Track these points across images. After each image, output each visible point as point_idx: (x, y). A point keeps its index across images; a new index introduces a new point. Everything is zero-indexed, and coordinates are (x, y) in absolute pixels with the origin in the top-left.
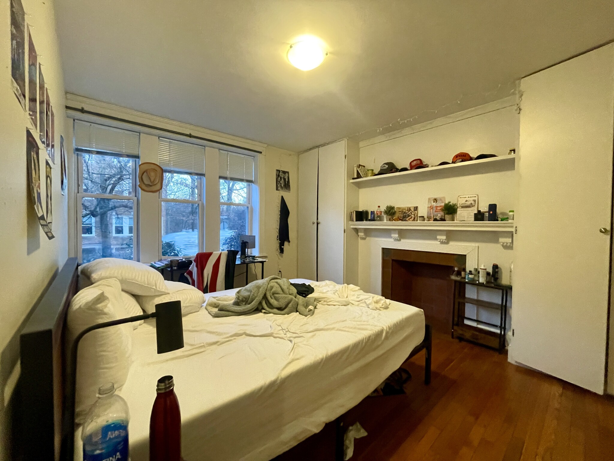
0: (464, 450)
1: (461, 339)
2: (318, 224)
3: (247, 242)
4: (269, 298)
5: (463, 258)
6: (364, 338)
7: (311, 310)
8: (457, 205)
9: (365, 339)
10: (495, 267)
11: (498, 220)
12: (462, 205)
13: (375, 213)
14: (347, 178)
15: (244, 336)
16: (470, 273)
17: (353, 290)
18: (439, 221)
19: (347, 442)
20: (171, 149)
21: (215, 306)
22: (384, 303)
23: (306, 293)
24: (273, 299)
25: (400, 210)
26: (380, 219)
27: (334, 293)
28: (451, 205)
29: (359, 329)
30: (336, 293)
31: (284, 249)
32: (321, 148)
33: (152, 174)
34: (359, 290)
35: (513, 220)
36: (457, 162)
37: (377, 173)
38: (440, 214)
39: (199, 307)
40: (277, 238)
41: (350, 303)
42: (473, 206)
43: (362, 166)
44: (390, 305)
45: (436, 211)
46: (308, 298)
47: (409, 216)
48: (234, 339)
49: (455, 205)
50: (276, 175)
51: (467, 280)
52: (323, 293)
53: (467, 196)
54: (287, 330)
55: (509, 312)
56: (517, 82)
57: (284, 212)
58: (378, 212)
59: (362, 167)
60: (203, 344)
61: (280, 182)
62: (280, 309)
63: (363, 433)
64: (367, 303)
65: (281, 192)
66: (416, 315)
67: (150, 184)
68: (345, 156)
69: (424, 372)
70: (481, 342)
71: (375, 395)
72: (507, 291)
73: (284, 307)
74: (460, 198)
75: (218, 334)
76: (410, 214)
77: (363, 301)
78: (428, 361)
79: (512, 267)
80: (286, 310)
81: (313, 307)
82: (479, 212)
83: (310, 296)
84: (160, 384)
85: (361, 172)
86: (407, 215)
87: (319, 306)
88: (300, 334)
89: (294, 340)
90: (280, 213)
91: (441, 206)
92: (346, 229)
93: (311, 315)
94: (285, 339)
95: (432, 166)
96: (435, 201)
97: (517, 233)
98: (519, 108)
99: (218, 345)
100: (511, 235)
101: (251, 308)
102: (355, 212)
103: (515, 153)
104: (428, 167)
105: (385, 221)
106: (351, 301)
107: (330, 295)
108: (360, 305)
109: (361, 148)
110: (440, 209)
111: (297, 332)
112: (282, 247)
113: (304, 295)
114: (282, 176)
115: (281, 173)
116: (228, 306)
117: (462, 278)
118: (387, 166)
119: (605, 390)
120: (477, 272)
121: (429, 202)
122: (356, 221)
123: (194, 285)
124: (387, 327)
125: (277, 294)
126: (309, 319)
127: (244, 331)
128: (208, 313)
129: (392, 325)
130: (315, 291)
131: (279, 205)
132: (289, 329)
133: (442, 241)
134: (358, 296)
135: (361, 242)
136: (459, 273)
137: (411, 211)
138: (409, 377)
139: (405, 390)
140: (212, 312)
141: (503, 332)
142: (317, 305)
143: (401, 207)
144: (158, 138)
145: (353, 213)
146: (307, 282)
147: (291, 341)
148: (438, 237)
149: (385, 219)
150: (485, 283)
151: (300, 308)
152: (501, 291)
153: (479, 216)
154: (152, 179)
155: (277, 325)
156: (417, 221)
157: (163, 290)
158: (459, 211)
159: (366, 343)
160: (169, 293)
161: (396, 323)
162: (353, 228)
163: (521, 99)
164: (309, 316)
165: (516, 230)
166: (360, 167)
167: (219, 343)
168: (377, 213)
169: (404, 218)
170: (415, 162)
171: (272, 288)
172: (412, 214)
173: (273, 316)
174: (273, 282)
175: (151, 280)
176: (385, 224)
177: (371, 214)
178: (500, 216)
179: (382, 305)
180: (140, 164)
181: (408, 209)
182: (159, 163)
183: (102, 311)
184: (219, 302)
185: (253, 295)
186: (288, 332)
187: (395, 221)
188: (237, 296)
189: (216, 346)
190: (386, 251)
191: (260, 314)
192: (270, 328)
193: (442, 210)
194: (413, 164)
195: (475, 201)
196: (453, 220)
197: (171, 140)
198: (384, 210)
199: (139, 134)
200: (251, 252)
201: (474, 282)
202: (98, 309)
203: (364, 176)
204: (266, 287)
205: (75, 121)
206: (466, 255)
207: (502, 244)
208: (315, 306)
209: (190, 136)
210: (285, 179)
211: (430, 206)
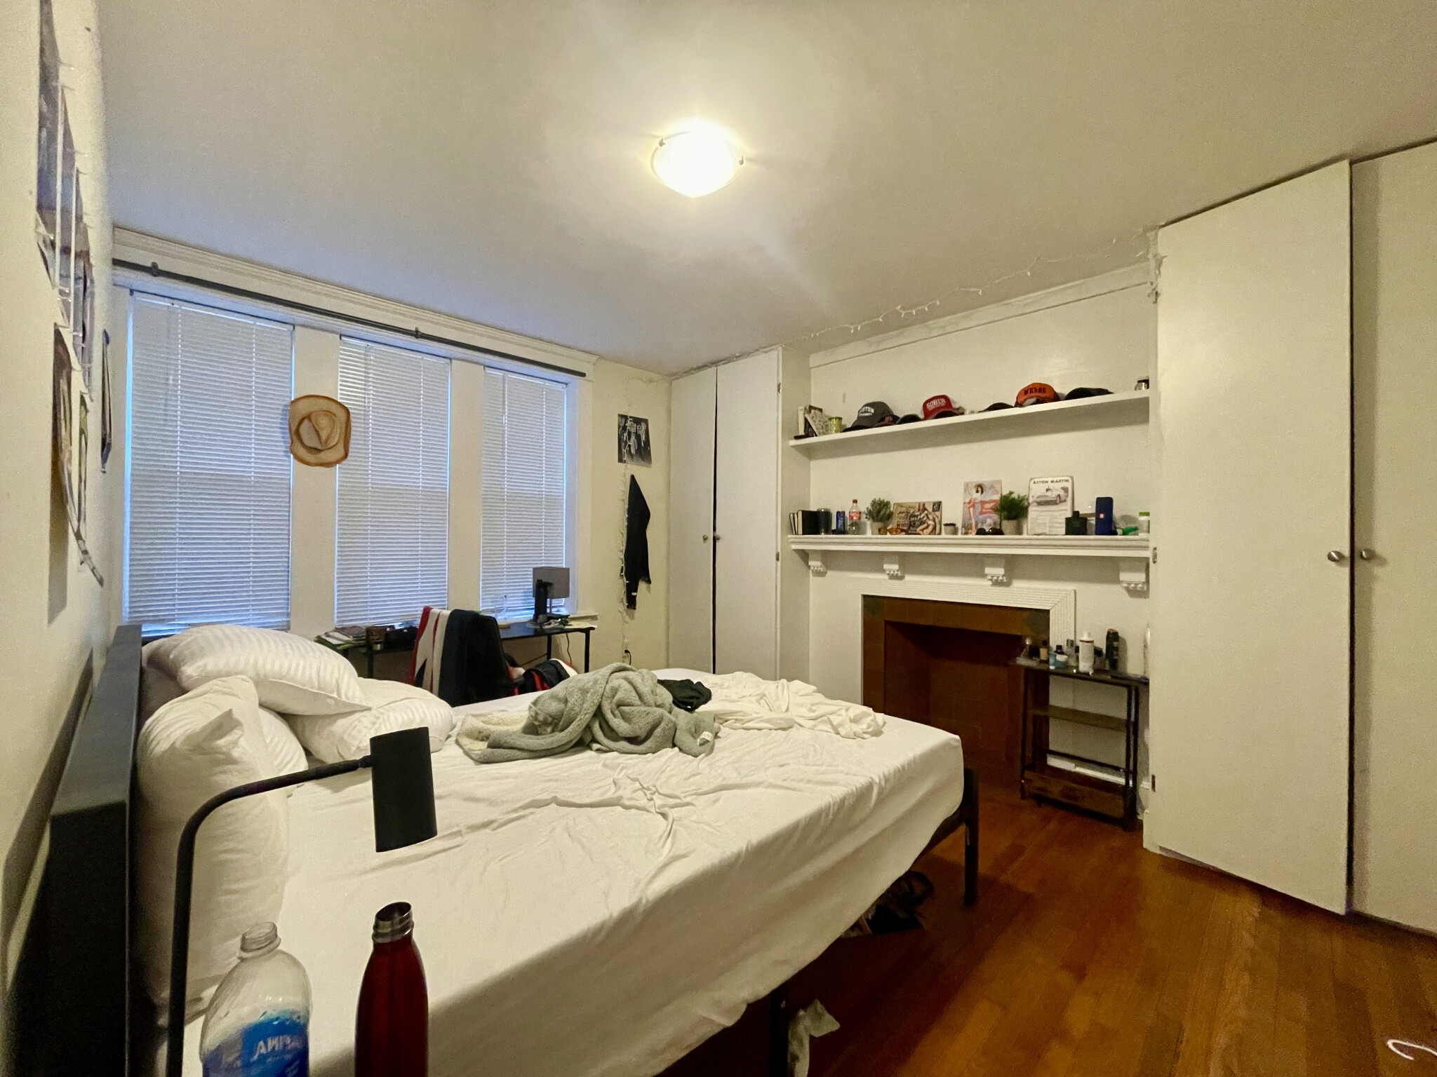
0: (1055, 1051)
1: (1041, 799)
2: (715, 539)
3: (551, 584)
4: (609, 716)
5: (1040, 618)
6: (830, 803)
7: (708, 741)
8: (1027, 500)
9: (834, 805)
10: (1113, 637)
11: (1115, 533)
12: (1039, 500)
13: (847, 515)
14: (782, 435)
15: (553, 806)
16: (1059, 651)
17: (800, 694)
18: (988, 533)
19: (794, 1047)
20: (370, 365)
21: (481, 736)
22: (872, 723)
23: (695, 701)
24: (618, 718)
25: (903, 509)
26: (858, 528)
27: (757, 701)
28: (1013, 499)
29: (819, 783)
30: (762, 701)
31: (637, 599)
32: (722, 366)
33: (324, 422)
34: (814, 692)
35: (1149, 532)
36: (1025, 403)
37: (849, 426)
38: (990, 517)
39: (440, 740)
40: (622, 572)
41: (796, 723)
42: (1063, 502)
43: (815, 408)
44: (886, 725)
45: (981, 513)
46: (697, 713)
47: (922, 522)
48: (532, 813)
49: (1023, 499)
50: (617, 426)
51: (1052, 668)
52: (732, 701)
53: (1050, 480)
54: (654, 789)
55: (1143, 738)
56: (1151, 234)
57: (638, 512)
58: (853, 515)
59: (817, 411)
60: (456, 829)
61: (629, 443)
62: (633, 740)
63: (830, 1025)
64: (835, 723)
65: (629, 466)
66: (946, 746)
67: (320, 447)
68: (779, 385)
69: (962, 879)
70: (1087, 804)
71: (853, 934)
72: (1137, 689)
73: (643, 736)
74: (1035, 483)
75: (491, 802)
76: (924, 517)
77: (825, 718)
78: (972, 852)
79: (1149, 636)
80: (648, 744)
81: (710, 734)
82: (1076, 514)
83: (702, 708)
84: (381, 922)
85: (815, 421)
86: (919, 521)
87: (724, 731)
88: (685, 797)
89: (673, 813)
90: (628, 514)
91: (993, 501)
92: (782, 550)
93: (707, 753)
94: (650, 809)
95: (972, 412)
96: (980, 489)
97: (1157, 563)
98: (1154, 292)
99: (494, 829)
100: (1144, 565)
101: (566, 741)
102: (800, 514)
103: (1148, 388)
104: (963, 414)
105: (869, 534)
106: (798, 720)
107: (749, 707)
108: (818, 728)
109: (812, 368)
110: (991, 508)
111: (677, 793)
112: (634, 594)
113: (689, 707)
114: (633, 430)
115: (629, 423)
116: (511, 735)
117: (1042, 662)
118: (873, 411)
119: (1349, 902)
120: (1074, 648)
121: (965, 491)
122: (803, 534)
123: (431, 691)
124: (882, 776)
125: (628, 705)
126: (702, 763)
127: (553, 795)
128: (463, 755)
129: (892, 771)
130: (713, 697)
131: (626, 497)
132: (657, 787)
133: (997, 581)
134: (814, 708)
135: (813, 580)
136: (1034, 652)
137: (926, 512)
138: (929, 891)
139: (921, 920)
140: (472, 750)
141: (1131, 783)
142: (719, 729)
143: (905, 503)
144: (339, 336)
145: (796, 515)
146: (696, 677)
147: (664, 815)
148: (987, 571)
149: (869, 530)
150: (1090, 673)
151: (682, 737)
152: (1126, 690)
153: (1076, 525)
154: (324, 435)
155: (629, 778)
156: (940, 534)
157: (357, 702)
158: (1033, 512)
159: (836, 814)
160: (369, 709)
161: (900, 767)
162: (797, 551)
163: (1159, 272)
164: (703, 755)
165: (1155, 556)
166: (812, 411)
167: (495, 825)
168: (850, 516)
169: (911, 528)
170: (935, 403)
171: (616, 693)
172: (928, 518)
173: (616, 758)
174: (617, 679)
175: (328, 678)
176: (869, 540)
177: (837, 518)
178: (1121, 525)
179: (868, 727)
180: (293, 400)
181: (919, 507)
182: (339, 396)
183: (228, 754)
184: (491, 727)
185: (572, 709)
186: (657, 794)
187: (891, 533)
188: (533, 713)
189: (488, 831)
190: (872, 604)
191: (588, 754)
192: (613, 785)
193: (995, 510)
194: (930, 407)
195: (1065, 490)
196: (1019, 531)
197: (370, 344)
198: (867, 508)
199: (292, 327)
200: (559, 606)
201: (1068, 671)
202: (217, 751)
203: (821, 431)
204: (601, 691)
205: (135, 293)
206: (1048, 611)
207: (1125, 585)
208: (717, 733)
209: (417, 334)
210: (638, 437)
211: (967, 500)
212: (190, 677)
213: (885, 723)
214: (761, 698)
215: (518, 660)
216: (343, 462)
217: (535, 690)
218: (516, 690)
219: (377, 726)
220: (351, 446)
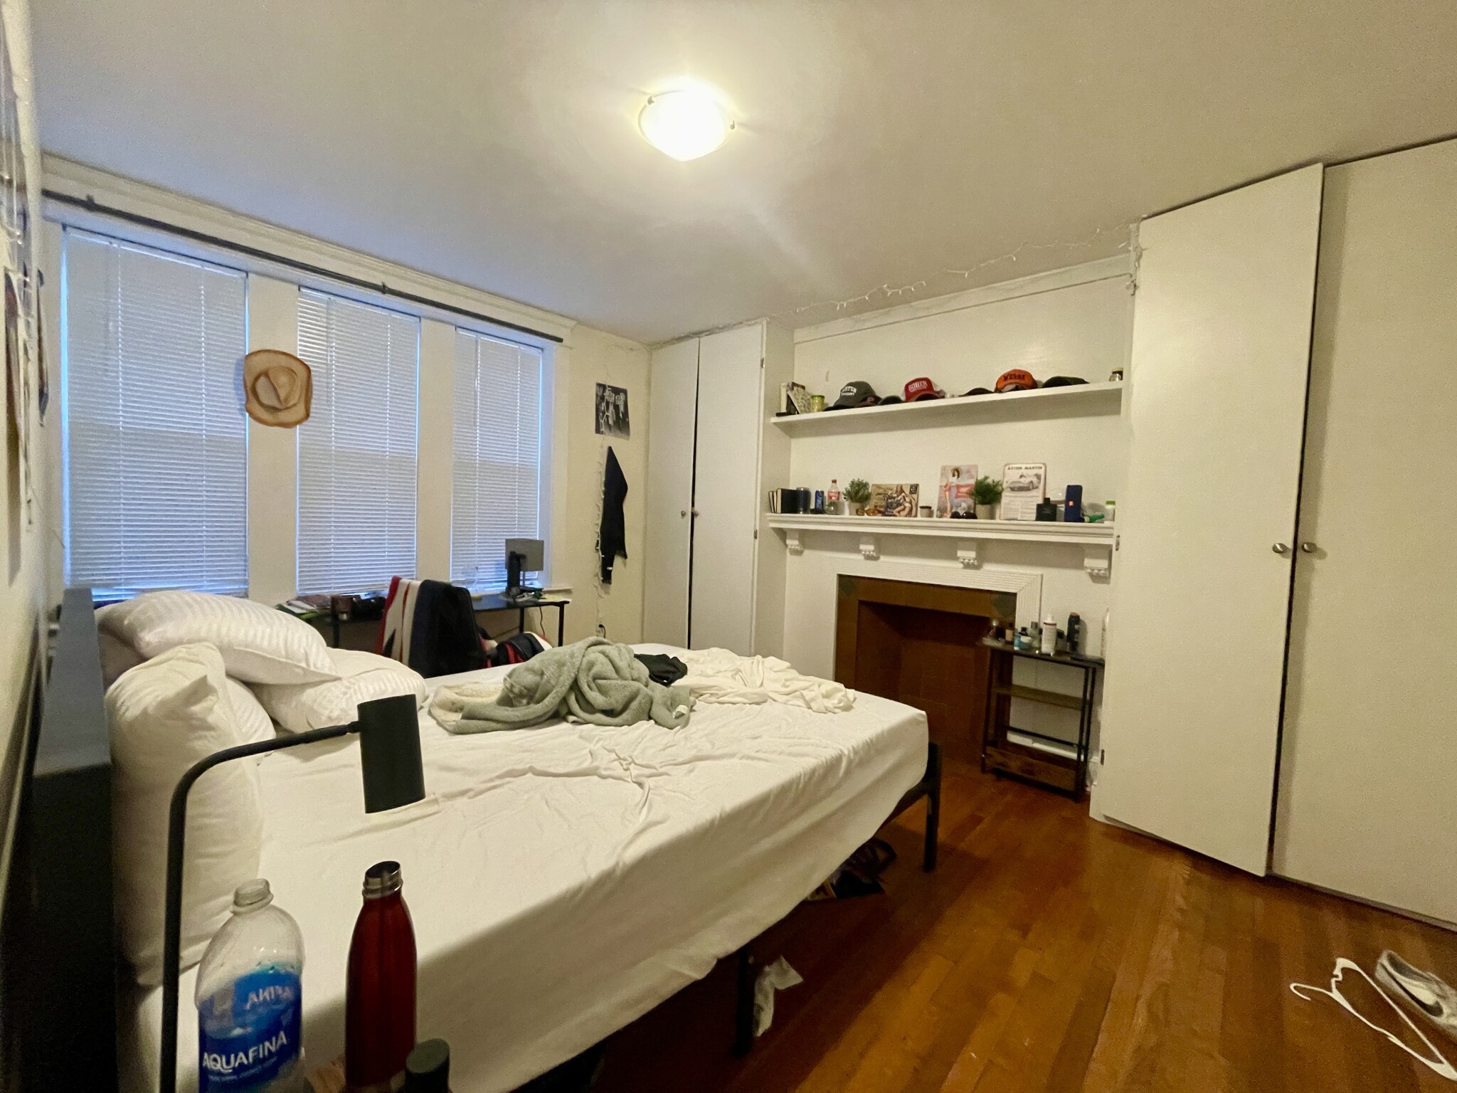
0: (1000, 1000)
1: (1001, 774)
2: (693, 515)
3: (524, 557)
4: (585, 688)
5: (1007, 601)
6: (801, 775)
7: (683, 714)
8: (1001, 485)
9: (805, 775)
10: (1074, 620)
11: (1082, 521)
12: (1012, 486)
13: (826, 494)
14: (765, 412)
15: (530, 775)
16: (1024, 632)
17: (774, 670)
18: (963, 517)
19: (759, 999)
20: (332, 320)
21: (455, 707)
22: (843, 698)
23: (671, 676)
24: (594, 691)
25: (881, 491)
26: (836, 508)
27: (732, 676)
28: (988, 484)
29: (790, 754)
30: (737, 677)
31: (613, 573)
32: (705, 338)
33: (283, 380)
34: (788, 668)
35: (1114, 520)
36: (1006, 388)
37: (832, 405)
38: (964, 501)
40: (597, 546)
41: (770, 697)
42: (1035, 488)
43: (798, 385)
44: (857, 700)
45: (957, 497)
46: (673, 687)
47: (899, 504)
48: (509, 782)
49: (997, 484)
50: (597, 395)
51: (1016, 648)
52: (708, 676)
53: (1024, 466)
54: (630, 760)
55: (1096, 716)
56: (1133, 227)
57: (615, 486)
58: (832, 494)
59: (799, 389)
60: (440, 795)
61: (607, 414)
62: (610, 713)
63: (793, 979)
64: (807, 698)
66: (913, 722)
67: (276, 404)
68: (762, 361)
69: (922, 846)
70: (1042, 779)
71: (819, 898)
72: (1094, 670)
73: (619, 707)
74: (1009, 469)
75: (466, 772)
76: (901, 499)
77: (798, 693)
78: (932, 821)
79: (1107, 620)
80: (625, 716)
81: (686, 707)
82: (1047, 500)
83: (678, 683)
84: (371, 880)
85: (797, 399)
86: (896, 503)
87: (699, 705)
88: (661, 767)
89: (649, 783)
90: (605, 487)
92: (760, 529)
93: (682, 725)
94: (626, 779)
95: (953, 396)
96: (956, 473)
97: (1119, 550)
98: (1133, 284)
99: (471, 798)
100: (1107, 552)
101: (542, 713)
102: (779, 492)
103: (1122, 379)
104: (943, 397)
105: (847, 514)
106: (771, 695)
107: (724, 681)
108: (791, 703)
109: (796, 344)
110: (967, 493)
111: (653, 763)
112: (610, 568)
113: (665, 681)
114: (612, 400)
115: (607, 393)
116: (486, 707)
117: (1007, 643)
118: (855, 390)
119: (1269, 866)
120: (1038, 630)
121: (942, 474)
122: (782, 512)
123: (401, 661)
124: (851, 749)
125: (604, 678)
126: (679, 734)
127: (528, 766)
128: (436, 725)
129: (861, 745)
130: (688, 672)
131: (603, 469)
132: (634, 757)
133: (968, 563)
134: (787, 683)
135: (790, 558)
136: (1000, 633)
137: (903, 494)
138: (892, 856)
139: (883, 885)
140: (447, 721)
141: (1082, 757)
142: (695, 703)
143: (883, 485)
144: (296, 288)
145: (775, 494)
146: (672, 652)
147: (640, 785)
148: (960, 553)
149: (847, 511)
150: (1052, 654)
151: (658, 710)
152: (1083, 670)
153: (1046, 511)
154: (282, 393)
155: (605, 749)
156: (916, 516)
157: (326, 671)
158: (1006, 497)
159: (806, 784)
160: (337, 679)
161: (868, 740)
162: (774, 529)
163: (1139, 264)
164: (679, 727)
165: (1118, 544)
166: (795, 388)
167: (471, 794)
168: (829, 496)
169: (889, 510)
170: (916, 385)
171: (593, 666)
172: (905, 500)
173: (593, 730)
174: (594, 652)
175: (296, 647)
176: (847, 520)
177: (816, 498)
178: (1088, 513)
179: (839, 703)
180: (247, 354)
181: (897, 488)
182: (299, 352)
183: (204, 721)
184: (464, 698)
185: (548, 681)
186: (633, 764)
187: (868, 515)
188: (508, 685)
189: (465, 799)
190: (846, 582)
191: (564, 726)
192: (589, 755)
193: (970, 494)
194: (912, 389)
195: (1038, 477)
196: (992, 516)
197: (333, 298)
198: (846, 489)
199: (244, 275)
200: (533, 579)
201: (1030, 653)
202: (191, 717)
203: (803, 408)
204: (577, 664)
205: (68, 229)
206: (1015, 595)
207: (1089, 571)
208: (692, 707)
209: (383, 289)
210: (616, 407)
211: (944, 484)
212: (148, 644)
213: (855, 699)
214: (736, 674)
215: (489, 633)
216: (304, 423)
217: (508, 662)
218: (489, 663)
219: (348, 696)
220: (313, 406)
